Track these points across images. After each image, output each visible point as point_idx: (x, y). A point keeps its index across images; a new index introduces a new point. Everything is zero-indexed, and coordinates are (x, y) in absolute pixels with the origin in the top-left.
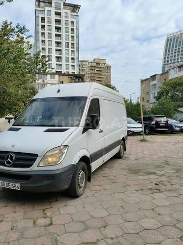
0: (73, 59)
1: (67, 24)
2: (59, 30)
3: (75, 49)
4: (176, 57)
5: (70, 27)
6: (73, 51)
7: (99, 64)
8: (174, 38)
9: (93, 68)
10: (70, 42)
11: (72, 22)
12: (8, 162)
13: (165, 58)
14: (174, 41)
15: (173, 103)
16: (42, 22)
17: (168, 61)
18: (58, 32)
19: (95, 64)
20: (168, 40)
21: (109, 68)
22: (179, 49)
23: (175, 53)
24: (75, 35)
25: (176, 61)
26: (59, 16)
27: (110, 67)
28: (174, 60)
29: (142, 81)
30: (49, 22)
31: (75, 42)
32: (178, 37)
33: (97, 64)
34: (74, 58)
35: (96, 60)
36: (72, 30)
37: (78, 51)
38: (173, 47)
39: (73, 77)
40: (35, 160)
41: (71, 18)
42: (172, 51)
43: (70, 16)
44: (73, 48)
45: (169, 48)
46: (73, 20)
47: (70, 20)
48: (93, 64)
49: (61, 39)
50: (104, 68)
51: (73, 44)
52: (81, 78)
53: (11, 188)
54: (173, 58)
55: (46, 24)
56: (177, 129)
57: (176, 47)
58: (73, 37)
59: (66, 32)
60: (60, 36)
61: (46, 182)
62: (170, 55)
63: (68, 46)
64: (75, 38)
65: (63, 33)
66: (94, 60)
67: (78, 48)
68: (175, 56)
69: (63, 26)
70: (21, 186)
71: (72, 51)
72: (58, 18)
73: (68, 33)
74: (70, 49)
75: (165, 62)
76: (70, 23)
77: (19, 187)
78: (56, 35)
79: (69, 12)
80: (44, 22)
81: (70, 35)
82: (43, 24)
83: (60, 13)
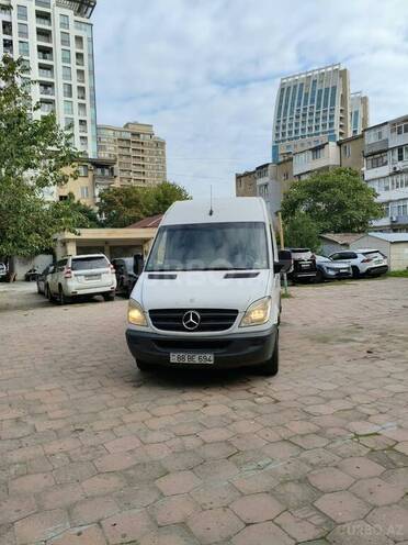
0: (82, 122)
1: (65, 42)
2: (48, 55)
3: (87, 101)
4: (300, 127)
5: (74, 49)
6: (82, 106)
7: (138, 135)
8: (295, 87)
9: (124, 144)
10: (75, 84)
11: (79, 39)
12: (191, 325)
13: (277, 128)
14: (294, 93)
15: (315, 224)
16: (5, 33)
17: (283, 134)
18: (44, 58)
19: (129, 136)
20: (282, 90)
21: (160, 144)
22: (305, 109)
23: (298, 117)
24: (85, 68)
25: (300, 133)
26: (46, 22)
27: (163, 144)
28: (296, 132)
29: (239, 177)
30: (23, 33)
31: (86, 85)
32: (302, 85)
33: (133, 134)
34: (85, 121)
35: (130, 126)
36: (79, 56)
37: (94, 106)
38: (293, 105)
39: (89, 165)
40: (234, 318)
41: (76, 28)
42: (292, 113)
43: (72, 23)
44: (83, 98)
45: (286, 107)
46: (80, 33)
47: (73, 32)
48: (123, 134)
49: (52, 77)
50: (150, 146)
51: (81, 89)
52: (107, 167)
53: (198, 362)
54: (294, 128)
55: (15, 38)
56: (331, 273)
57: (299, 105)
58: (80, 72)
59: (64, 60)
60: (49, 68)
61: (252, 349)
62: (288, 122)
63: (70, 94)
64: (86, 73)
65: (57, 61)
66: (127, 126)
67: (93, 98)
68: (297, 124)
69: (56, 44)
70: (215, 358)
71: (80, 104)
72: (44, 26)
73: (70, 62)
74: (75, 100)
75: (277, 135)
76: (72, 40)
77: (212, 358)
78: (41, 67)
79: (70, 13)
80: (10, 34)
81: (74, 67)
82: (7, 37)
83: (49, 14)
